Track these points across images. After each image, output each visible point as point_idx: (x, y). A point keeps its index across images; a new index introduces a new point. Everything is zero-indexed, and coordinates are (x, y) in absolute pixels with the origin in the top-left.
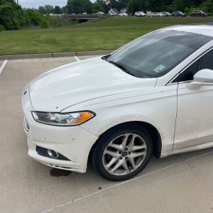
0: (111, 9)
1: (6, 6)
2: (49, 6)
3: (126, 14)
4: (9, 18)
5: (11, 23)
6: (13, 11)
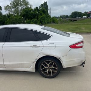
5: (44, 22)
6: (46, 18)
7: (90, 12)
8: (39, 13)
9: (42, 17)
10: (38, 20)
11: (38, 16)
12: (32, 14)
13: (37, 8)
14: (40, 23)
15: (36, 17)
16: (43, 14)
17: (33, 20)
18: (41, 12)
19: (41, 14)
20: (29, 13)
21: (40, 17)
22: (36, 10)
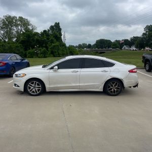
2: (85, 44)
3: (134, 49)
4: (56, 50)
5: (57, 54)
6: (60, 47)
7: (123, 40)
8: (48, 39)
9: (54, 46)
10: (47, 50)
11: (46, 43)
12: (37, 40)
13: (45, 31)
14: (52, 55)
15: (44, 45)
16: (55, 40)
17: (41, 50)
18: (52, 38)
19: (52, 42)
20: (31, 38)
21: (51, 46)
22: (43, 34)
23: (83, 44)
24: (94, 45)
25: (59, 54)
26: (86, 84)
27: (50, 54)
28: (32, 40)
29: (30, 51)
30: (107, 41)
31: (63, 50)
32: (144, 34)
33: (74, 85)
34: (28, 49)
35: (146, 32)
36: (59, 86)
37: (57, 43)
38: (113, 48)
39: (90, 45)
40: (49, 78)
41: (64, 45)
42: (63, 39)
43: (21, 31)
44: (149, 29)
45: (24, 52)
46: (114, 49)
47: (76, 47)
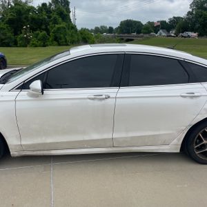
0: (161, 31)
1: (61, 25)
2: (104, 27)
4: (62, 36)
5: (63, 40)
6: (67, 31)
7: (158, 22)
8: (49, 17)
9: (59, 29)
10: (49, 34)
11: (47, 24)
12: (33, 19)
13: (44, 5)
14: (55, 43)
15: (43, 27)
16: (60, 20)
17: (38, 34)
18: (54, 15)
19: (55, 22)
20: (24, 16)
21: (53, 28)
22: (42, 10)
23: (101, 27)
24: (117, 29)
25: (66, 41)
26: (131, 134)
27: (52, 41)
28: (25, 19)
29: (22, 35)
30: (136, 23)
31: (72, 36)
32: (189, 13)
33: (95, 136)
34: (19, 33)
35: (193, 9)
36: (49, 140)
37: (63, 25)
38: (145, 33)
39: (111, 28)
40: (16, 118)
41: (74, 27)
42: (71, 18)
43: (9, 4)
44: (197, 6)
45: (13, 37)
46: (147, 35)
47: (92, 31)
